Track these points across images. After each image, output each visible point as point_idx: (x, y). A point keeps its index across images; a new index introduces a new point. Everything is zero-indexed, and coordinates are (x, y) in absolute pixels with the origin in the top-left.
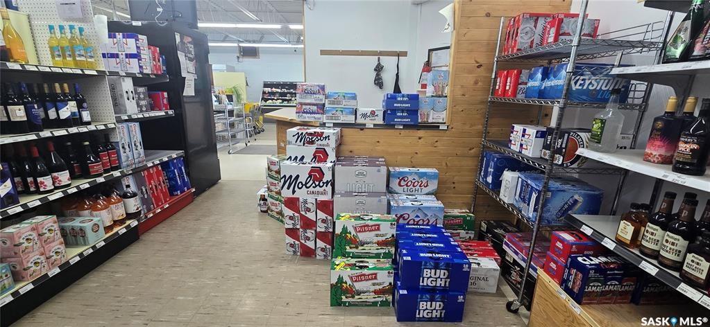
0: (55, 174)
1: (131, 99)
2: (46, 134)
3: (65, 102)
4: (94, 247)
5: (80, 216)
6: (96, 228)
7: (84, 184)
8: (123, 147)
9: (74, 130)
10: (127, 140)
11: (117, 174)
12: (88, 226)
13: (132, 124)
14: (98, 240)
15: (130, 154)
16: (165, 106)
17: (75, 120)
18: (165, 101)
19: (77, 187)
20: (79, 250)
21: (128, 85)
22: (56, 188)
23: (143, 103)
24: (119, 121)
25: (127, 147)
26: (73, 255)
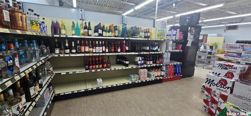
0: (150, 61)
1: (171, 46)
2: (151, 53)
3: (156, 46)
4: (152, 79)
5: (152, 72)
6: (153, 75)
7: (154, 65)
8: (165, 58)
9: (156, 53)
10: (166, 57)
11: (162, 64)
12: (152, 74)
13: (169, 53)
14: (153, 78)
15: (166, 60)
16: (180, 49)
17: (157, 51)
18: (180, 47)
19: (153, 65)
20: (149, 79)
21: (171, 43)
22: (150, 64)
23: (174, 47)
24: (166, 52)
25: (166, 58)
26: (148, 79)
